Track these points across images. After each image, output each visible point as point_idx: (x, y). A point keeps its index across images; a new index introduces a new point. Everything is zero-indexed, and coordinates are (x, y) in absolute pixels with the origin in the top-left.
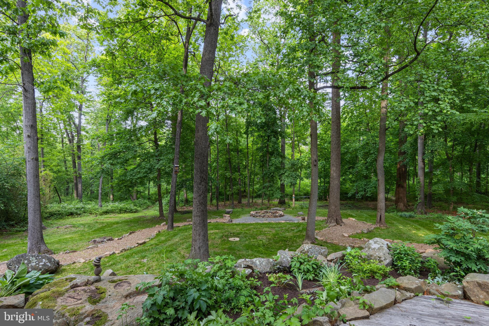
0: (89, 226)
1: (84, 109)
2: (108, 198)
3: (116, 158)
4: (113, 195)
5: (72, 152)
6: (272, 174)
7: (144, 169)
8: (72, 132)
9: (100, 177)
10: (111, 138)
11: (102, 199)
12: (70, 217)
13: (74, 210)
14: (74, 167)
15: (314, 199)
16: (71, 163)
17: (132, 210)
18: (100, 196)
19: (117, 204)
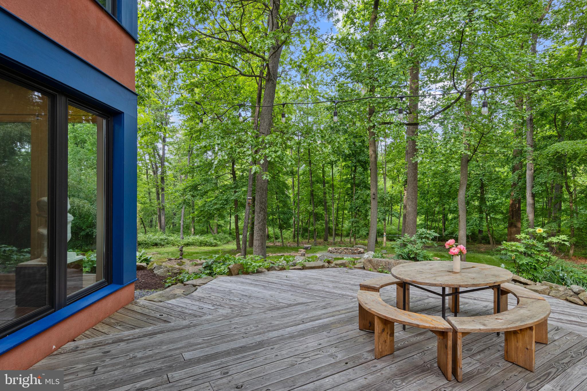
0: (172, 254)
1: (167, 140)
2: (189, 231)
3: (197, 190)
4: (194, 228)
5: (156, 184)
6: (358, 208)
7: (221, 200)
8: (156, 164)
9: (182, 208)
10: (192, 170)
11: (184, 233)
12: (155, 247)
13: (158, 241)
14: (158, 198)
15: (373, 232)
16: (155, 194)
17: (211, 243)
18: (182, 229)
19: (197, 237)
